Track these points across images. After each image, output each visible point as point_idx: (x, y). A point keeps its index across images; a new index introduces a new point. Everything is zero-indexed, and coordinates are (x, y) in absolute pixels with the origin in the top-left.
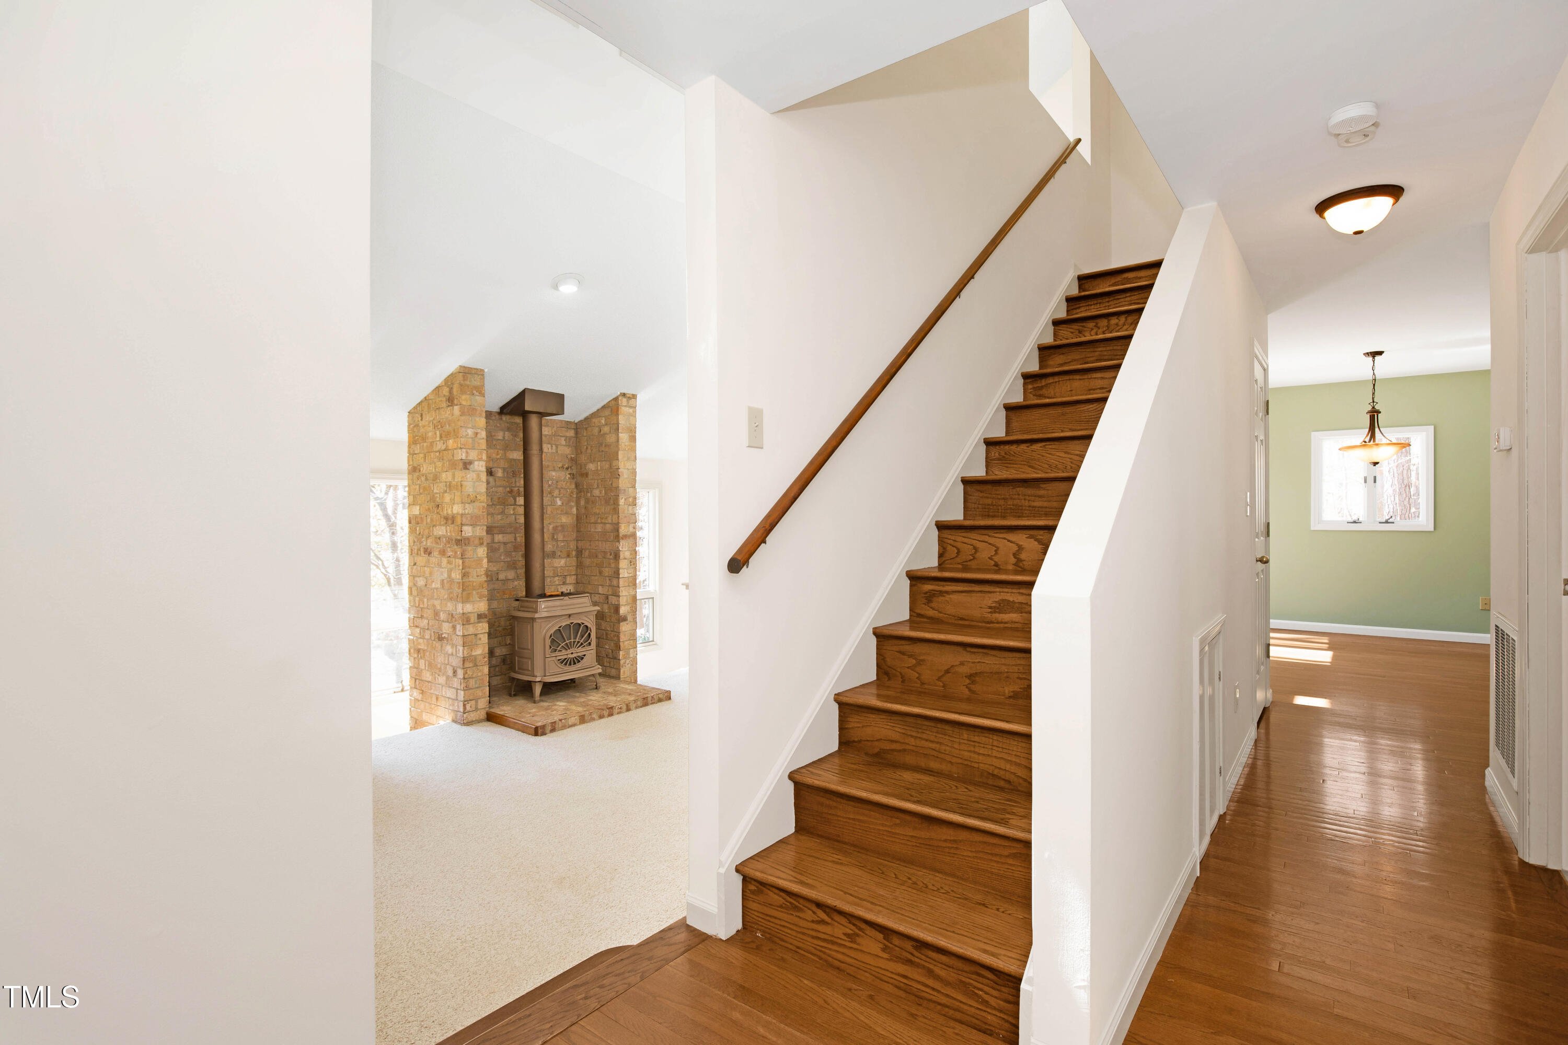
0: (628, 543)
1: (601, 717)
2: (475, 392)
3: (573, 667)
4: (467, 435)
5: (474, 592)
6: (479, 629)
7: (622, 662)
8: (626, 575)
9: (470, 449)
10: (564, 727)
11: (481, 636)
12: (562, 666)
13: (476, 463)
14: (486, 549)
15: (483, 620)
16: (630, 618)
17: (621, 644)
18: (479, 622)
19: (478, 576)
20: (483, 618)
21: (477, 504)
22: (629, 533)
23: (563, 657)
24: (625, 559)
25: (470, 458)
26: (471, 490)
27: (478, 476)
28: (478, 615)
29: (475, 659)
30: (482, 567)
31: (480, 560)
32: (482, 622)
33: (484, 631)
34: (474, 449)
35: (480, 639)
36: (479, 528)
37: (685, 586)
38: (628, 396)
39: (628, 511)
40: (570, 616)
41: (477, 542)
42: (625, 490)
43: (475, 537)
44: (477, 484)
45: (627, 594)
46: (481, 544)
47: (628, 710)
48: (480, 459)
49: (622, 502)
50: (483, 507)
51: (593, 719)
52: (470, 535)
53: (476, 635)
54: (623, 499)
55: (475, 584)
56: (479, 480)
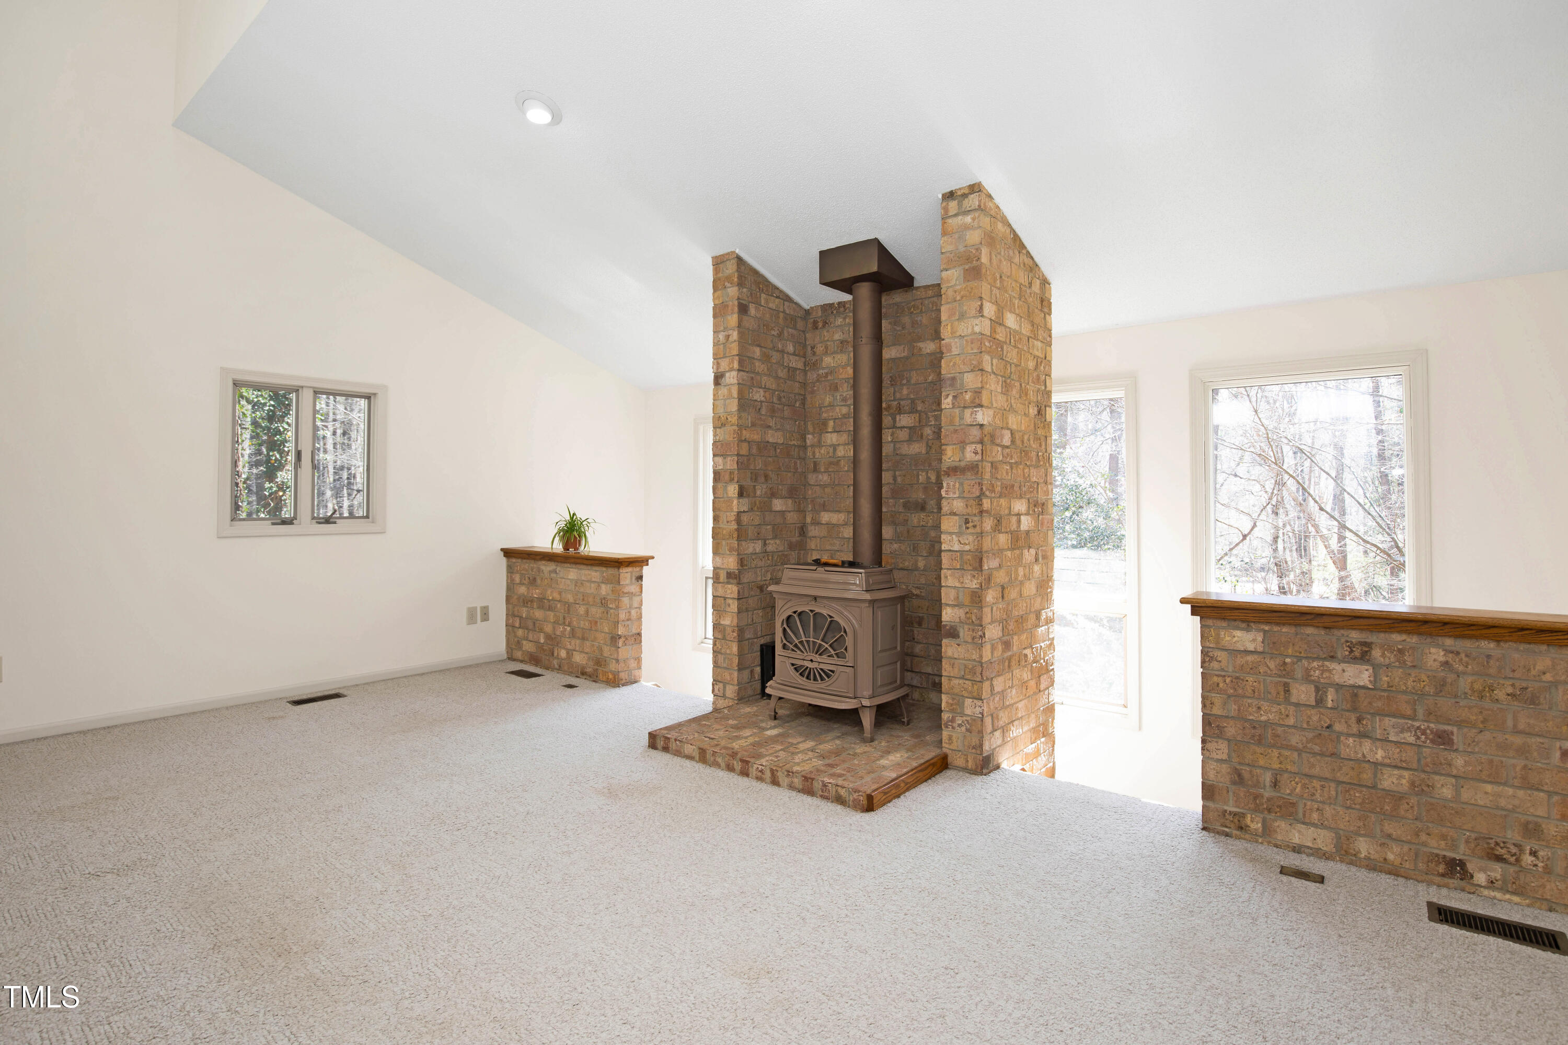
0: (961, 484)
1: (730, 768)
2: (726, 284)
3: (810, 684)
4: (719, 341)
5: (724, 543)
6: (729, 592)
7: (945, 716)
8: (956, 547)
9: (720, 358)
11: (730, 601)
12: (796, 675)
13: (727, 375)
14: (737, 486)
15: (731, 581)
16: (964, 633)
17: (944, 681)
18: (728, 583)
19: (728, 522)
20: (732, 578)
22: (963, 464)
24: (954, 514)
25: (721, 370)
26: (722, 410)
27: (730, 391)
28: (727, 573)
29: (725, 629)
30: (732, 511)
31: (730, 500)
32: (732, 584)
33: (732, 596)
34: (726, 357)
35: (729, 605)
36: (729, 458)
37: (1189, 607)
38: (959, 193)
40: (815, 598)
41: (727, 477)
42: (954, 379)
43: (725, 471)
44: (728, 401)
45: (958, 585)
46: (732, 480)
48: (731, 370)
50: (734, 431)
51: (716, 764)
52: (721, 467)
53: (725, 598)
55: (724, 532)
56: (730, 396)
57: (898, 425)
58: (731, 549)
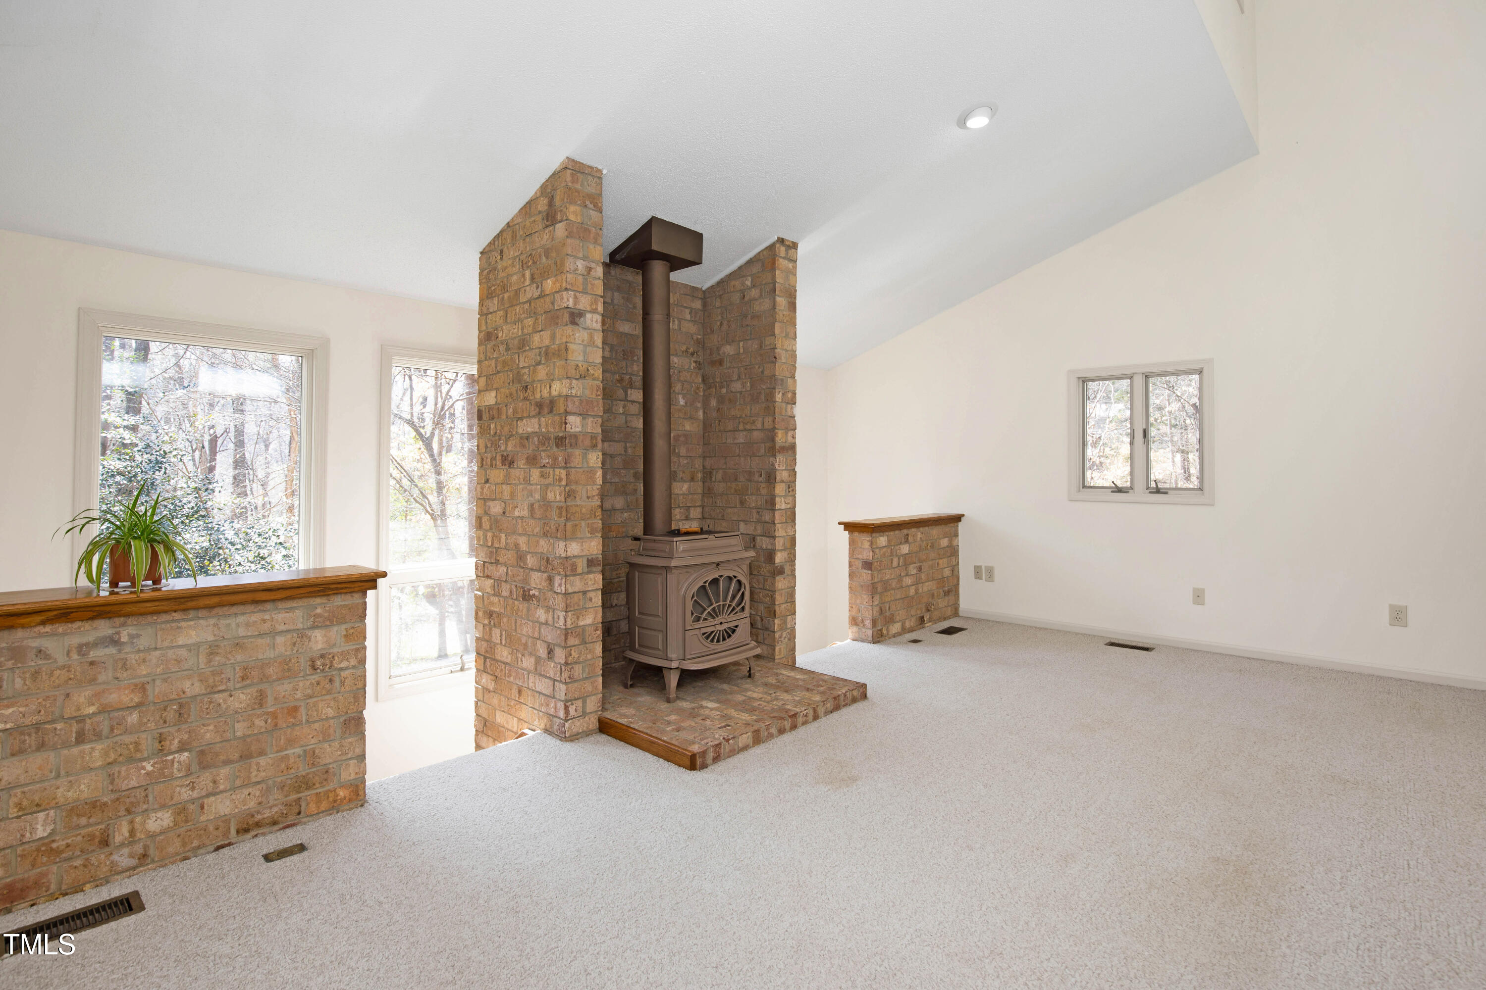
0: (786, 459)
2: (588, 203)
3: (722, 646)
4: (577, 269)
5: (583, 523)
6: (590, 583)
7: (777, 635)
8: (784, 506)
9: (580, 292)
10: (733, 753)
11: (592, 594)
12: (707, 643)
13: (588, 315)
14: (600, 454)
15: (594, 569)
16: (787, 569)
17: (777, 608)
18: (589, 572)
19: (588, 498)
20: (595, 566)
21: (588, 382)
22: (787, 445)
23: (709, 630)
24: (783, 482)
25: (581, 306)
26: (581, 358)
27: (591, 337)
28: (588, 560)
29: (584, 631)
30: (594, 483)
31: (592, 471)
32: (594, 572)
33: (596, 586)
34: (587, 293)
35: (591, 600)
36: (591, 419)
37: (842, 526)
38: (787, 243)
39: (786, 411)
40: (718, 564)
41: (588, 442)
42: (782, 380)
43: (585, 434)
44: (589, 349)
45: (785, 534)
46: (594, 446)
47: (816, 717)
48: (594, 311)
49: (779, 397)
50: (598, 386)
51: (771, 736)
52: (578, 430)
53: (585, 593)
54: (781, 394)
55: (584, 510)
56: (592, 343)
57: (629, 399)
58: (593, 531)
